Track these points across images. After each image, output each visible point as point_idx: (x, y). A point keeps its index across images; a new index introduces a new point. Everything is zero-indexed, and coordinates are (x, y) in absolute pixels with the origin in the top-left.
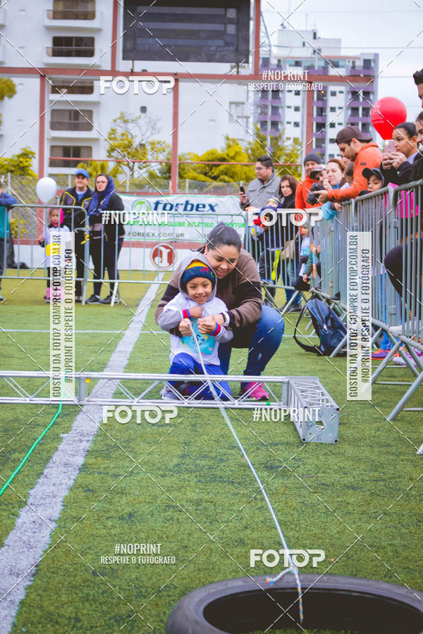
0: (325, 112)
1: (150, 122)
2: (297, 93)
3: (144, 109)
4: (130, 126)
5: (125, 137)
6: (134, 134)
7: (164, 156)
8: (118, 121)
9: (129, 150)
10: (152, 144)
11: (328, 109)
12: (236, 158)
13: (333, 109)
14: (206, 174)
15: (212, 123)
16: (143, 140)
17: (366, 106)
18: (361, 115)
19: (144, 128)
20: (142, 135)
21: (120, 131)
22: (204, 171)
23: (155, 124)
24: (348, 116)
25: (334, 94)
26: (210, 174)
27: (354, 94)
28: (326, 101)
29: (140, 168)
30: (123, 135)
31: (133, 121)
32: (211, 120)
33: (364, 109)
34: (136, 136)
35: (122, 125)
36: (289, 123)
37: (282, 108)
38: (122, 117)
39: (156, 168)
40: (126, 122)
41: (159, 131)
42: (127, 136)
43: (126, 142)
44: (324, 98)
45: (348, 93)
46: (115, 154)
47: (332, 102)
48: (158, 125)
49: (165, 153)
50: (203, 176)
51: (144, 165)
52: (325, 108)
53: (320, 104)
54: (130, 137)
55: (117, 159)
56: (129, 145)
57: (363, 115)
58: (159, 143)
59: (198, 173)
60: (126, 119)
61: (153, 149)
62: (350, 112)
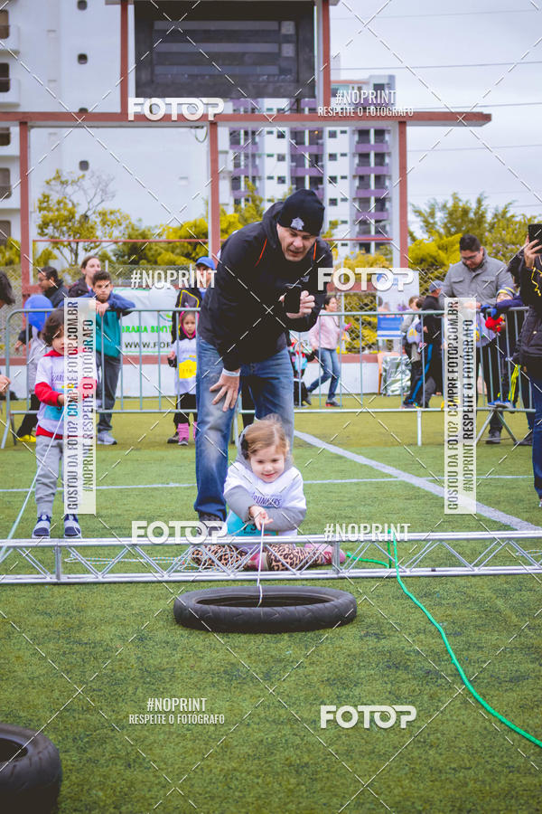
0: (322, 161)
1: (100, 183)
2: (281, 136)
3: (84, 165)
4: (69, 190)
5: (62, 205)
6: (75, 202)
7: (120, 232)
8: (53, 182)
9: (70, 224)
10: (103, 214)
11: (326, 157)
12: (229, 231)
13: (333, 157)
14: (188, 256)
15: (183, 183)
16: (89, 209)
17: (379, 151)
18: (372, 164)
19: (91, 192)
20: (89, 203)
21: (55, 197)
22: (185, 252)
23: (107, 186)
24: (355, 166)
25: (333, 135)
26: (193, 255)
27: (363, 134)
28: (322, 145)
29: (86, 250)
30: (59, 203)
31: (74, 182)
32: (182, 178)
33: (376, 155)
34: (78, 204)
35: (59, 187)
36: (271, 178)
37: (260, 156)
38: (58, 177)
39: (109, 249)
40: (63, 183)
41: (113, 196)
42: (65, 204)
43: (66, 213)
44: (320, 141)
45: (353, 132)
46: (50, 230)
47: (330, 146)
48: (111, 188)
49: (122, 228)
50: (183, 258)
51: (93, 245)
52: (322, 155)
53: (314, 150)
54: (70, 206)
55: (52, 237)
56: (71, 217)
57: (376, 164)
58: (111, 213)
59: (177, 254)
60: (63, 179)
61: (104, 223)
62: (357, 160)
